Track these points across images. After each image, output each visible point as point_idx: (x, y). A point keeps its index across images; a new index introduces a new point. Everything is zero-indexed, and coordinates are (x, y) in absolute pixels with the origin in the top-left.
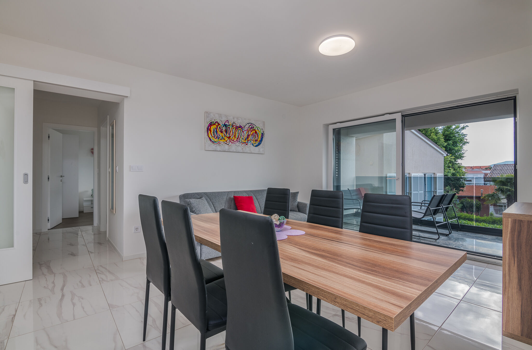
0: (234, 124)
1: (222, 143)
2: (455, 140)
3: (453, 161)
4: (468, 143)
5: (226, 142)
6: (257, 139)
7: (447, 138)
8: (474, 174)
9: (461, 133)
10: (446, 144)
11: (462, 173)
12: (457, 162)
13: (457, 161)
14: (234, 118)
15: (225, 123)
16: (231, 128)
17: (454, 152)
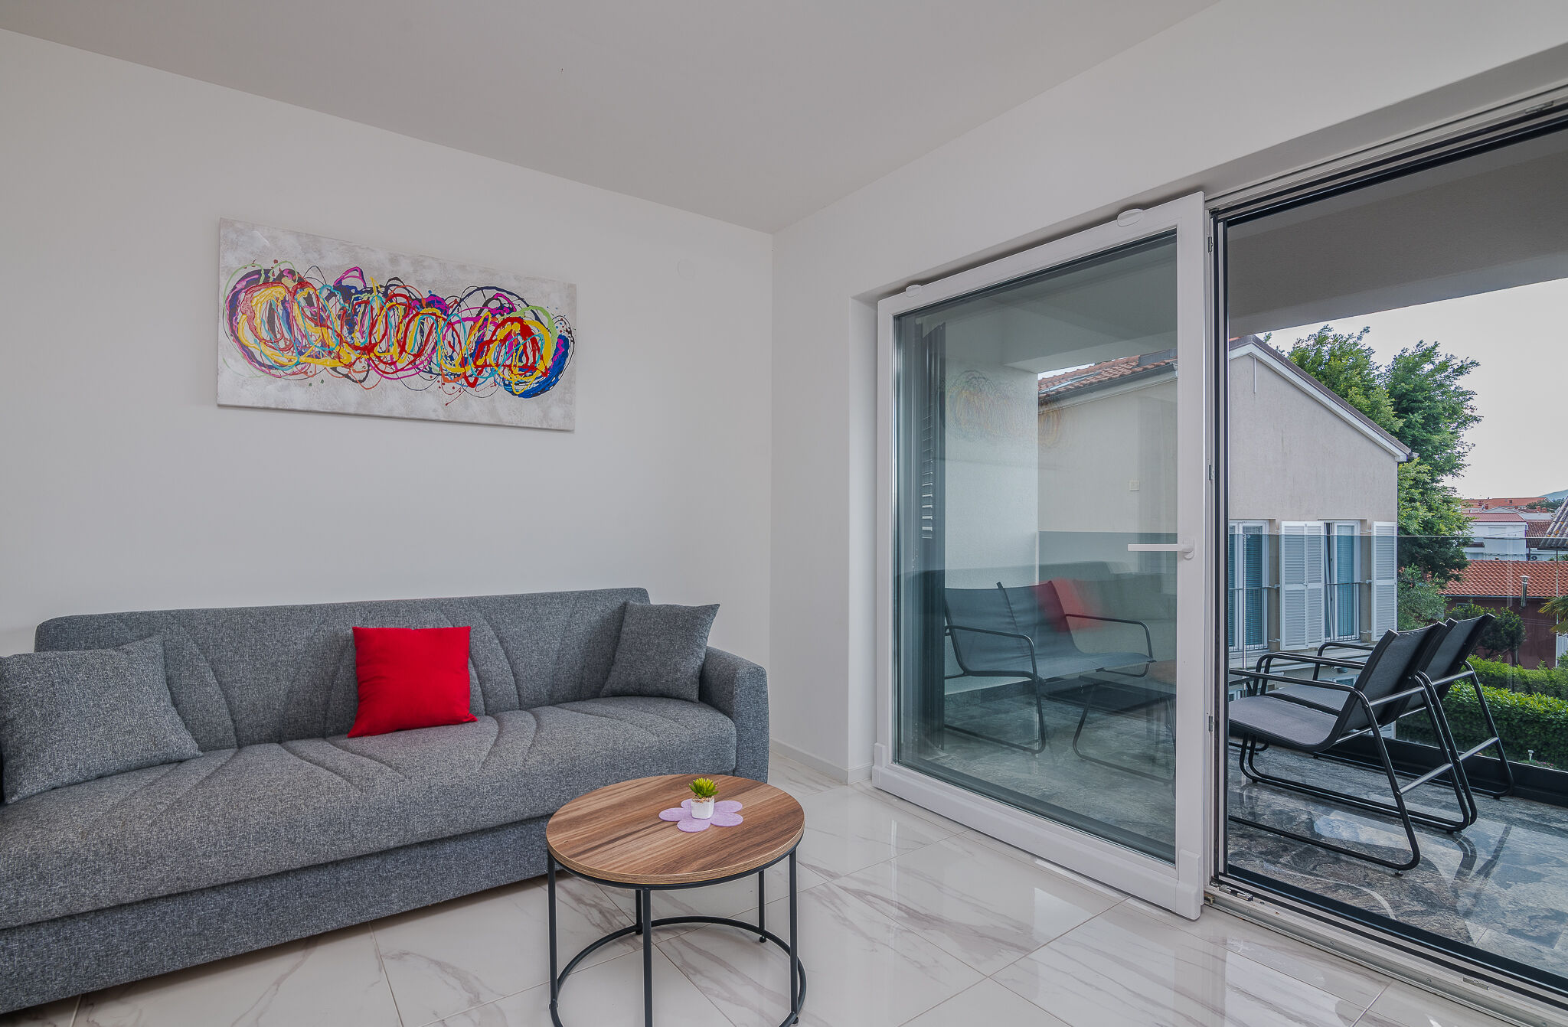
0: (398, 286)
1: (324, 375)
2: (1432, 411)
3: (1427, 478)
4: (1476, 419)
5: (345, 371)
6: (535, 362)
7: (1405, 404)
8: (1492, 523)
9: (1453, 388)
10: (1400, 423)
11: (1458, 519)
12: (1441, 484)
13: (1437, 482)
14: (394, 260)
15: (343, 278)
16: (376, 305)
17: (1427, 450)
